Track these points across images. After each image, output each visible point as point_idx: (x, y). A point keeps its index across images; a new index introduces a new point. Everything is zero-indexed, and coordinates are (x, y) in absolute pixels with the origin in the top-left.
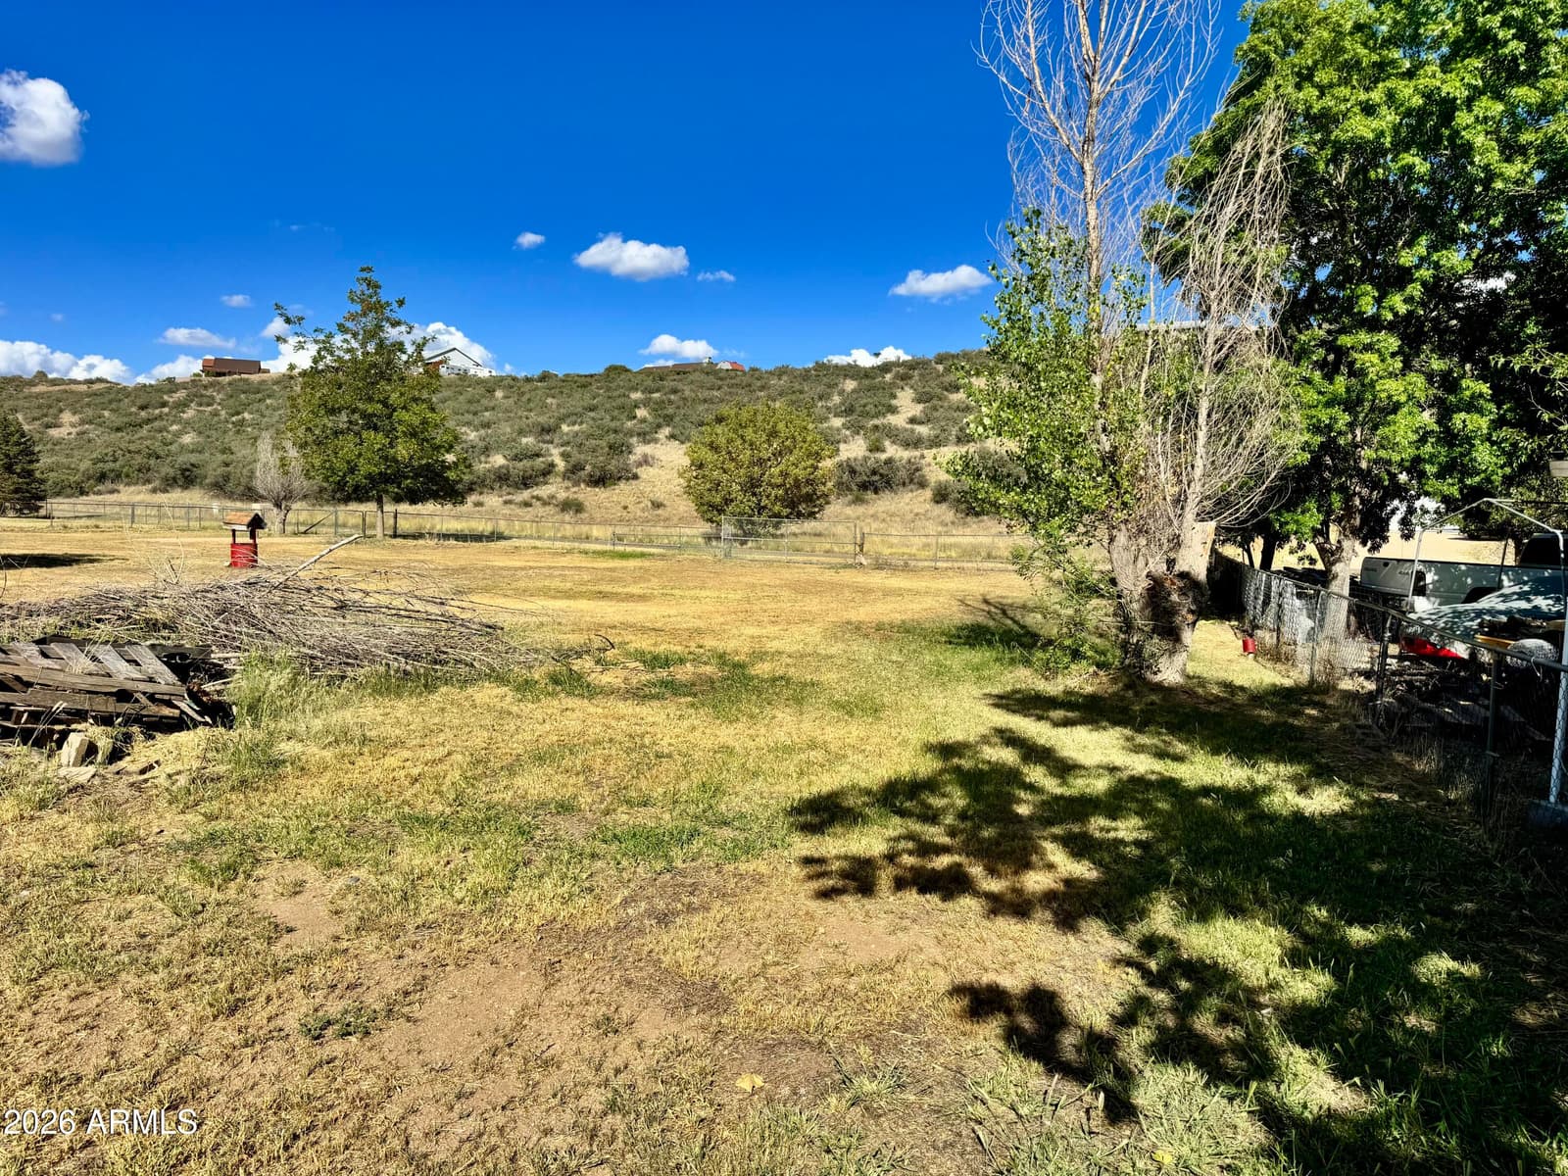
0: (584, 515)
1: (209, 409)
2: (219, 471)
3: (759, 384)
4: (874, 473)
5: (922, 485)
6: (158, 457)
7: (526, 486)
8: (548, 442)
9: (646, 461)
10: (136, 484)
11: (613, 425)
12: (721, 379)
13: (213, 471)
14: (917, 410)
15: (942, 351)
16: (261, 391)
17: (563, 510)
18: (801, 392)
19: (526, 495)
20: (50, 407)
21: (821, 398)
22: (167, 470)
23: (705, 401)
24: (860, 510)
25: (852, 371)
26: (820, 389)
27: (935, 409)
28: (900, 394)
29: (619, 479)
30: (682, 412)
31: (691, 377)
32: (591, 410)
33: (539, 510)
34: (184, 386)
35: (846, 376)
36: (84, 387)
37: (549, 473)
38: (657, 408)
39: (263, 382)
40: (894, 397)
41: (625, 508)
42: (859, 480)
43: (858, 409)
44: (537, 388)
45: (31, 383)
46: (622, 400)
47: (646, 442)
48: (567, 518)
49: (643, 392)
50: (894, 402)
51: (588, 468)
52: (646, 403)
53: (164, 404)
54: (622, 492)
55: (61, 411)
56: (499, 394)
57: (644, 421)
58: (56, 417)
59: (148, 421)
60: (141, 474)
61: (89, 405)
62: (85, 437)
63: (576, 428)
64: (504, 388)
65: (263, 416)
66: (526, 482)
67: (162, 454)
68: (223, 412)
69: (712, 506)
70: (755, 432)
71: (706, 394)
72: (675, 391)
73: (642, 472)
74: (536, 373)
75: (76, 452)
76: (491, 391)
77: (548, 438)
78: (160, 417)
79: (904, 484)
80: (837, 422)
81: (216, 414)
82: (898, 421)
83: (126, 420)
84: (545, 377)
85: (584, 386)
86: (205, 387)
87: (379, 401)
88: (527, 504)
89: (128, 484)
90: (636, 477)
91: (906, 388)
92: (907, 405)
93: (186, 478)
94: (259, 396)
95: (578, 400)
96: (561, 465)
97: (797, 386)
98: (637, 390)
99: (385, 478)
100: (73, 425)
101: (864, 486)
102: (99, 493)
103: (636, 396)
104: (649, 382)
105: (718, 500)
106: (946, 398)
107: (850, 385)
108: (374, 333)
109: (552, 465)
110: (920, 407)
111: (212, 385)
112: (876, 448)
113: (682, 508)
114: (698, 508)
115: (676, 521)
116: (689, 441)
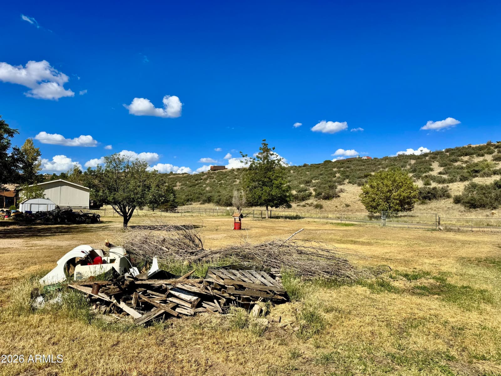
0: (323, 209)
1: (213, 180)
2: (218, 198)
3: (378, 163)
4: (429, 193)
5: (449, 196)
6: (201, 194)
7: (303, 200)
8: (308, 186)
9: (342, 191)
10: (196, 202)
11: (329, 179)
12: (364, 162)
13: (216, 198)
14: (441, 169)
15: (448, 148)
16: (225, 174)
17: (316, 208)
18: (395, 165)
19: (303, 203)
20: (174, 181)
21: (402, 167)
22: (204, 198)
23: (359, 170)
24: (425, 206)
25: (412, 157)
26: (402, 164)
27: (449, 169)
28: (433, 164)
29: (333, 197)
30: (352, 174)
31: (353, 162)
32: (321, 175)
33: (308, 208)
34: (206, 174)
35: (410, 159)
36: (181, 176)
37: (310, 196)
38: (343, 173)
39: (226, 172)
40: (431, 165)
41: (336, 207)
42: (422, 195)
43: (418, 170)
44: (303, 169)
45: (169, 175)
46: (331, 171)
47: (341, 185)
48: (318, 210)
49: (337, 168)
50: (431, 167)
51: (323, 194)
52: (339, 172)
53: (201, 179)
54: (335, 201)
55: (177, 182)
56: (292, 172)
57: (339, 178)
58: (176, 184)
59: (198, 184)
60: (197, 199)
61: (183, 180)
62: (182, 189)
63: (317, 181)
64: (293, 170)
65: (227, 181)
66: (303, 199)
67: (202, 193)
68: (216, 181)
69: (372, 207)
70: (387, 181)
71: (360, 168)
72: (348, 167)
73: (342, 195)
74: (302, 164)
75: (181, 193)
76: (289, 171)
77: (308, 184)
78: (200, 183)
79: (441, 197)
80: (411, 175)
81: (214, 181)
82: (434, 173)
83: (192, 184)
84: (305, 165)
85: (318, 168)
86: (211, 174)
87: (268, 178)
88: (304, 206)
89: (194, 202)
90: (339, 196)
91: (435, 162)
92: (437, 169)
93: (209, 200)
94: (225, 176)
95: (316, 172)
96: (314, 193)
97: (392, 163)
98: (335, 168)
99: (269, 201)
100: (179, 186)
101: (425, 198)
102: (187, 205)
103: (335, 170)
104: (339, 165)
105: (374, 204)
106: (452, 165)
107: (413, 162)
108: (266, 158)
109: (311, 193)
110: (442, 168)
111: (213, 173)
112: (427, 184)
113: (356, 207)
114: (367, 207)
115: (355, 211)
116: (356, 184)
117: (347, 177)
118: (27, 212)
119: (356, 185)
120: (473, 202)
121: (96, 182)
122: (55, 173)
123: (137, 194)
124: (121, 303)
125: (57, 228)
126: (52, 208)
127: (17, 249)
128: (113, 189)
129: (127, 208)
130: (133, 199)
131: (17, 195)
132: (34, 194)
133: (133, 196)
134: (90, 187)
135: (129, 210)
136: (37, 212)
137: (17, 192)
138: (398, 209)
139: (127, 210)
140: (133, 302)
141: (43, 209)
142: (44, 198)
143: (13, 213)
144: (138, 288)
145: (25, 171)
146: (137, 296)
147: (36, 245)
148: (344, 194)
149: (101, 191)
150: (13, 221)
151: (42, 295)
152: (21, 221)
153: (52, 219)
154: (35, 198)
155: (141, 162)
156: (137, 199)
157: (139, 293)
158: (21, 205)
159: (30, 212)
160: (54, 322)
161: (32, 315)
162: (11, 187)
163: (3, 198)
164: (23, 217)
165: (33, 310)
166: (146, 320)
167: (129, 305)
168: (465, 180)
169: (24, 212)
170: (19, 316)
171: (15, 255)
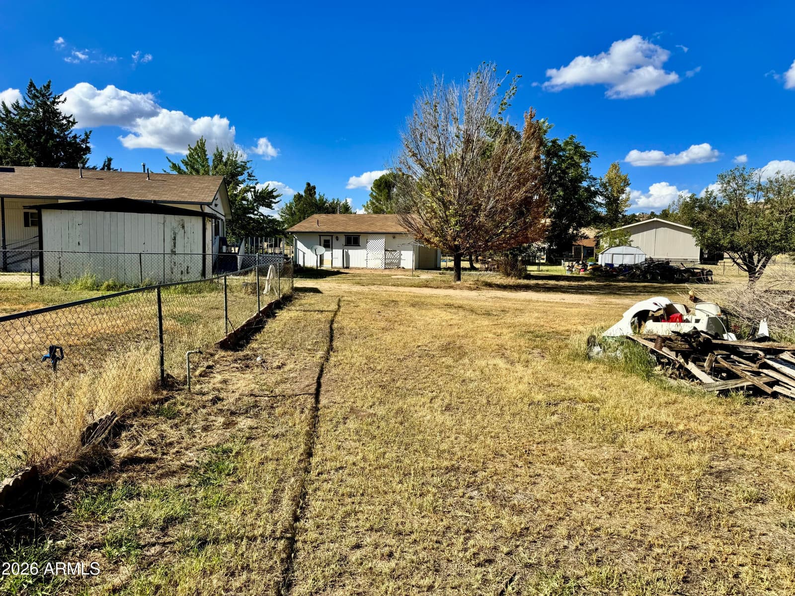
118: (607, 265)
121: (704, 216)
122: (653, 211)
123: (774, 232)
124: (690, 363)
125: (645, 287)
126: (640, 260)
127: (588, 305)
128: (730, 227)
129: (756, 258)
130: (766, 241)
131: (598, 244)
132: (617, 241)
133: (765, 238)
134: (692, 225)
135: (759, 261)
136: (620, 265)
137: (597, 238)
139: (756, 262)
140: (706, 364)
141: (628, 261)
142: (630, 246)
143: (591, 265)
144: (716, 350)
145: (609, 209)
146: (713, 359)
147: (611, 303)
149: (710, 231)
150: (590, 276)
151: (600, 345)
152: (599, 276)
153: (639, 275)
154: (618, 246)
155: (785, 176)
156: (772, 242)
157: (717, 355)
158: (600, 256)
159: (611, 265)
160: (609, 372)
161: (586, 362)
162: (590, 232)
163: (580, 249)
164: (601, 271)
165: (588, 358)
166: (720, 388)
167: (701, 367)
169: (603, 265)
170: (574, 360)
171: (583, 310)
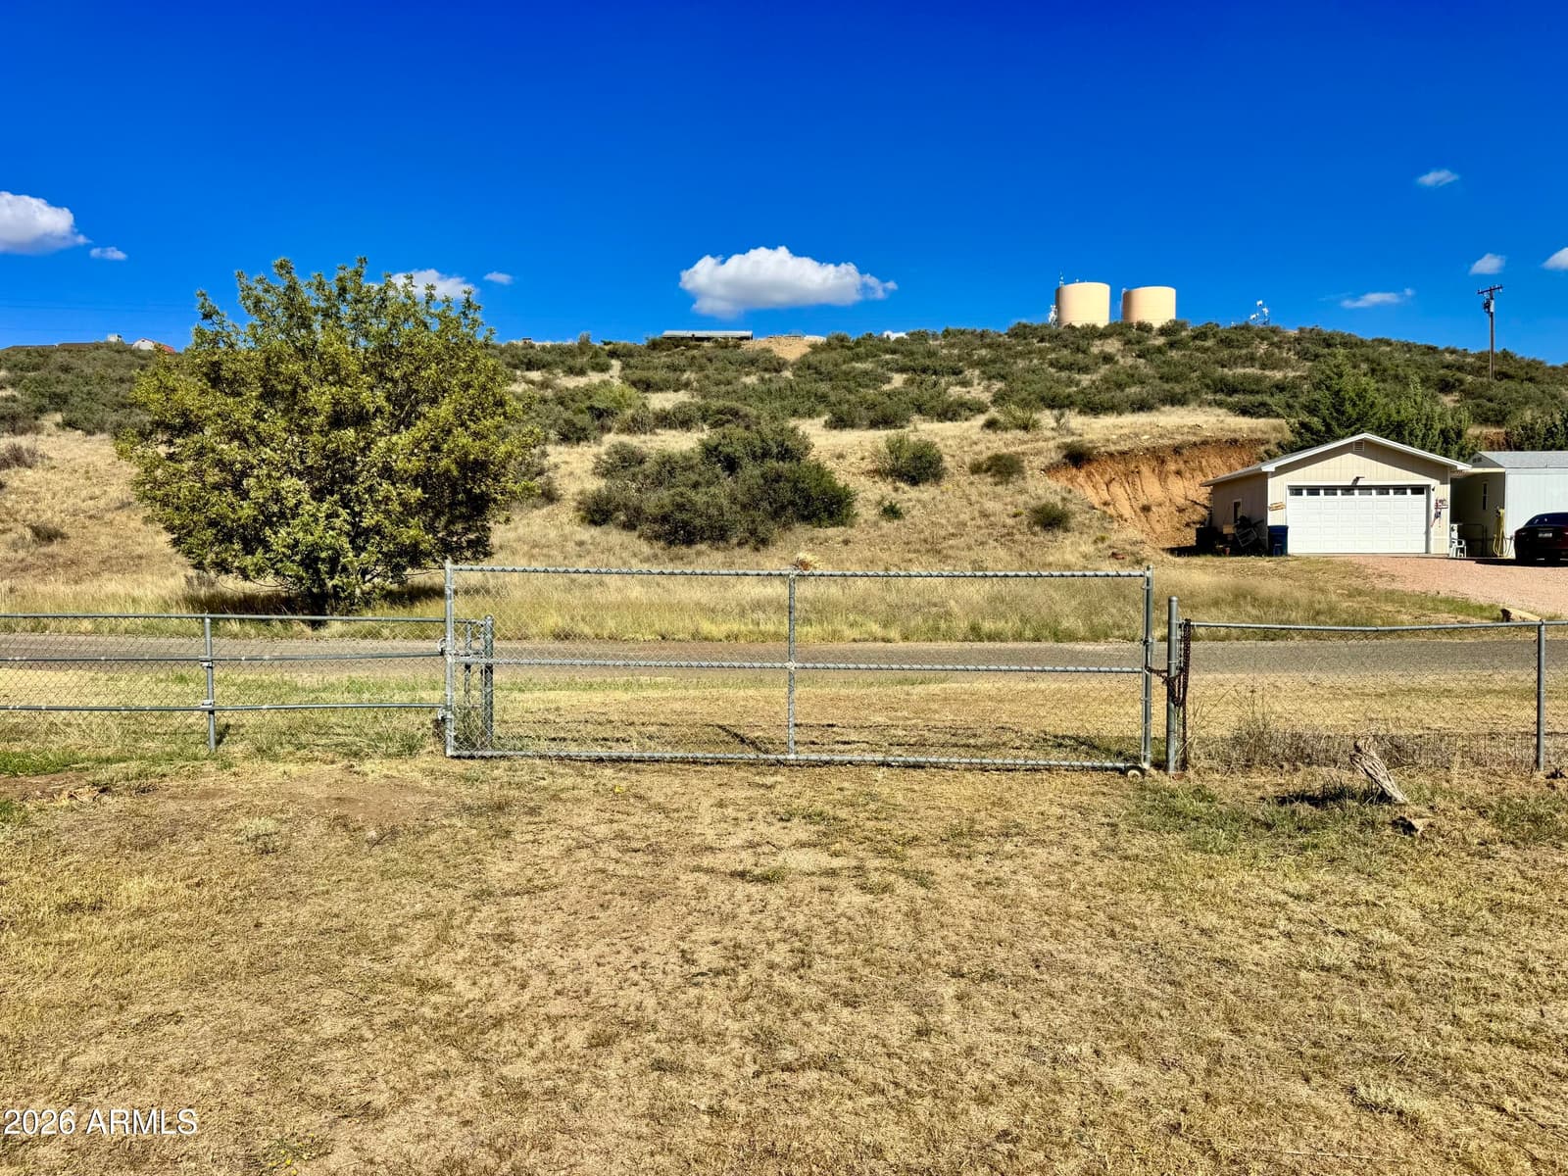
9: (18, 460)
47: (18, 431)
69: (227, 532)
113: (103, 541)
114: (181, 538)
115: (93, 565)
116: (102, 430)
117: (60, 401)
119: (105, 436)
120: (685, 516)
138: (416, 545)
148: (29, 472)
168: (579, 440)
